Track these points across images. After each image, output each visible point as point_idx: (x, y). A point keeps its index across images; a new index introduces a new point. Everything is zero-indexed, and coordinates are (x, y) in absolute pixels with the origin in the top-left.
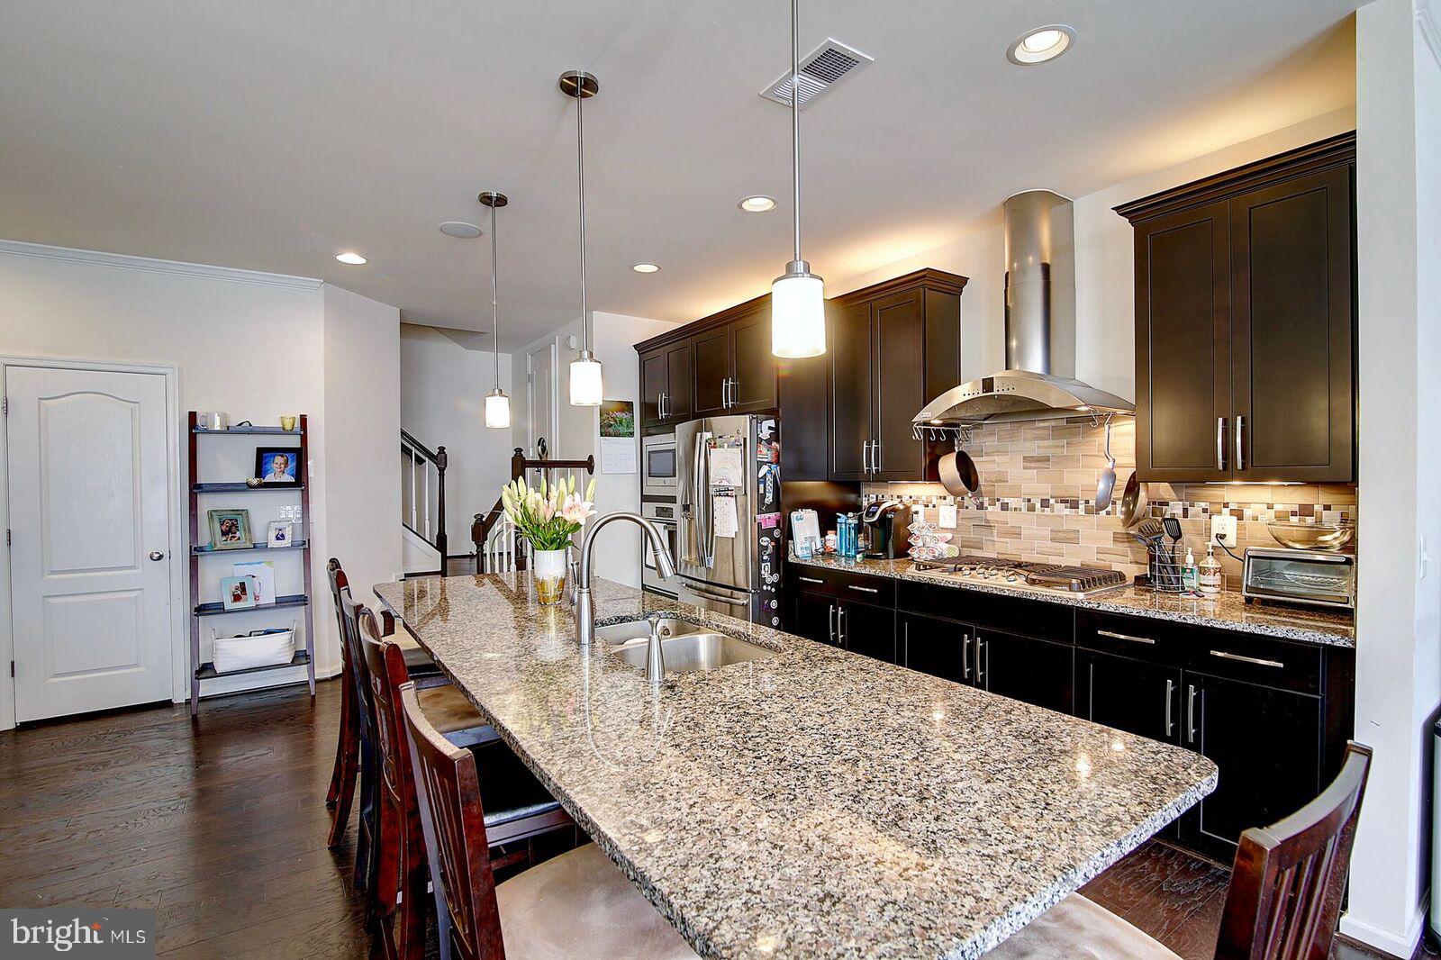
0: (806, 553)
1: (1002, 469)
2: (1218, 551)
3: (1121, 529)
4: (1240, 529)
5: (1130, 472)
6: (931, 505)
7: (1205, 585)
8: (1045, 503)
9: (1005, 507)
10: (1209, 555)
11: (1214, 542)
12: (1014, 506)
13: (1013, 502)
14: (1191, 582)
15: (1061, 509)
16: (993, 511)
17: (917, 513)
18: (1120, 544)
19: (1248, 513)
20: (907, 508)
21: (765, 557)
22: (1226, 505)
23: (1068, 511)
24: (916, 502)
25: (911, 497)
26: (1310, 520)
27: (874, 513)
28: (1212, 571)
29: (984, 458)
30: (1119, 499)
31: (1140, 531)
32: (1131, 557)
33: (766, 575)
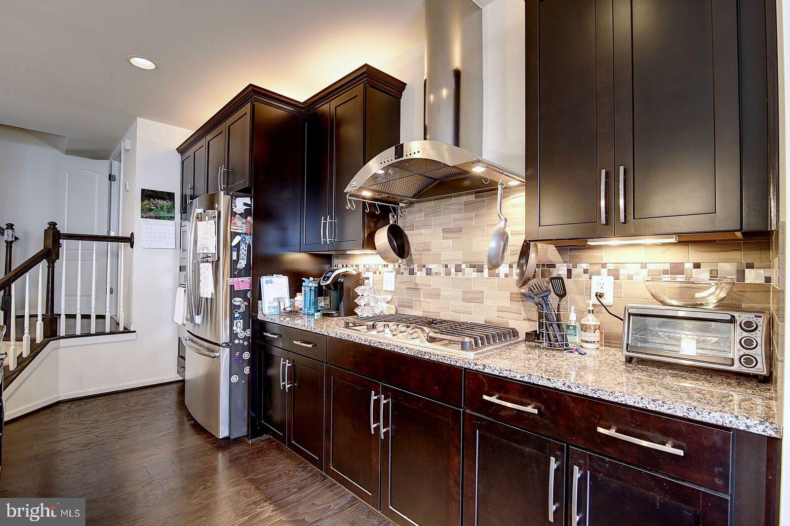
0: (273, 311)
1: (427, 240)
2: (597, 309)
3: (516, 290)
4: (616, 287)
5: (522, 238)
6: (378, 272)
7: (586, 342)
8: (458, 269)
9: (429, 272)
10: (590, 312)
11: (594, 300)
12: (436, 271)
13: (434, 267)
14: (574, 340)
15: (471, 273)
16: (420, 274)
17: (367, 278)
18: (516, 303)
19: (623, 272)
20: (359, 274)
21: (237, 315)
22: (604, 266)
23: (475, 275)
24: (368, 270)
25: (365, 266)
26: (680, 278)
27: (329, 278)
28: (592, 328)
29: (415, 232)
30: (514, 263)
31: (530, 290)
32: (524, 315)
33: (238, 331)
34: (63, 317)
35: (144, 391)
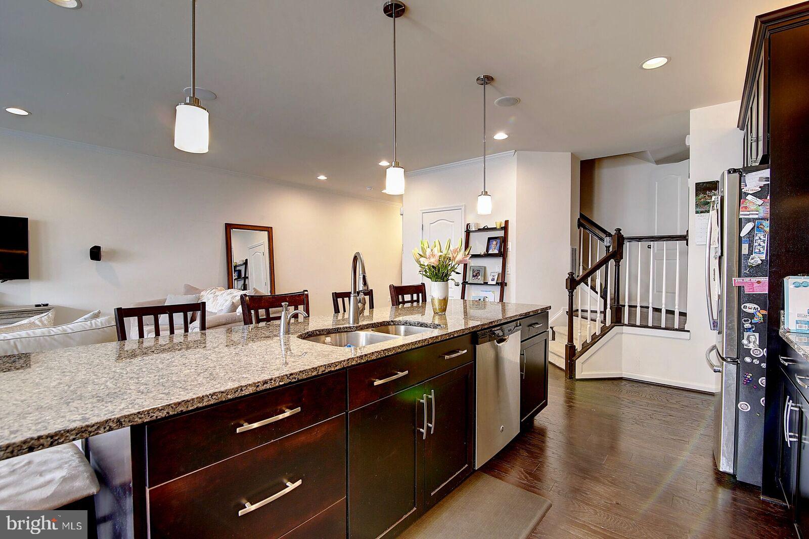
0: (805, 328)
21: (748, 326)
33: (751, 346)
34: (627, 308)
35: (670, 391)
